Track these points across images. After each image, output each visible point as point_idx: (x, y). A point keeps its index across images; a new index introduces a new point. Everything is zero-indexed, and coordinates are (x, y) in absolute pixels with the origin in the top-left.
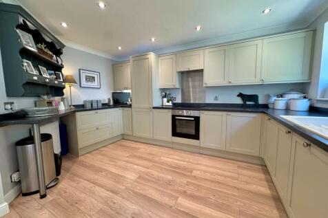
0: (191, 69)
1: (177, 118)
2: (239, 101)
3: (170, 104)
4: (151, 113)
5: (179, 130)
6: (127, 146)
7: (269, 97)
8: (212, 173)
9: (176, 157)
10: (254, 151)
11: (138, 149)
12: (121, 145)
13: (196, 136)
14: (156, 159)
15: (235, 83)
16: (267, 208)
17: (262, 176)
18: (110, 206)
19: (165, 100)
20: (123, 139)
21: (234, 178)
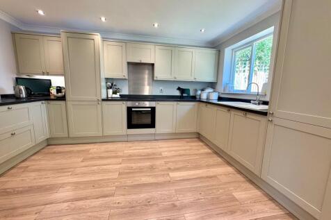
0: (142, 62)
1: (133, 109)
2: (178, 93)
3: (117, 95)
4: (99, 106)
5: (134, 122)
6: (67, 152)
7: (196, 90)
8: (175, 151)
9: (138, 148)
10: (193, 129)
11: (87, 151)
12: (55, 153)
13: (152, 125)
14: (120, 154)
15: (179, 79)
16: (215, 159)
17: (201, 144)
18: (117, 208)
19: (110, 91)
20: (48, 145)
21: (190, 150)
